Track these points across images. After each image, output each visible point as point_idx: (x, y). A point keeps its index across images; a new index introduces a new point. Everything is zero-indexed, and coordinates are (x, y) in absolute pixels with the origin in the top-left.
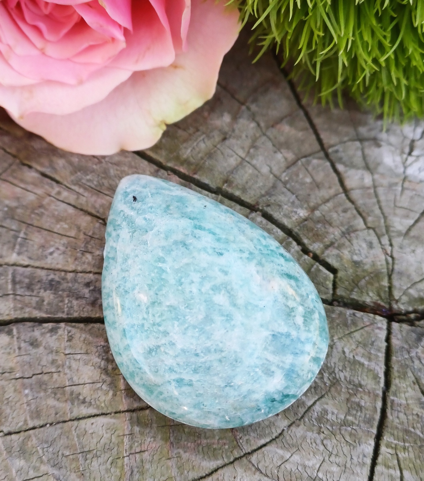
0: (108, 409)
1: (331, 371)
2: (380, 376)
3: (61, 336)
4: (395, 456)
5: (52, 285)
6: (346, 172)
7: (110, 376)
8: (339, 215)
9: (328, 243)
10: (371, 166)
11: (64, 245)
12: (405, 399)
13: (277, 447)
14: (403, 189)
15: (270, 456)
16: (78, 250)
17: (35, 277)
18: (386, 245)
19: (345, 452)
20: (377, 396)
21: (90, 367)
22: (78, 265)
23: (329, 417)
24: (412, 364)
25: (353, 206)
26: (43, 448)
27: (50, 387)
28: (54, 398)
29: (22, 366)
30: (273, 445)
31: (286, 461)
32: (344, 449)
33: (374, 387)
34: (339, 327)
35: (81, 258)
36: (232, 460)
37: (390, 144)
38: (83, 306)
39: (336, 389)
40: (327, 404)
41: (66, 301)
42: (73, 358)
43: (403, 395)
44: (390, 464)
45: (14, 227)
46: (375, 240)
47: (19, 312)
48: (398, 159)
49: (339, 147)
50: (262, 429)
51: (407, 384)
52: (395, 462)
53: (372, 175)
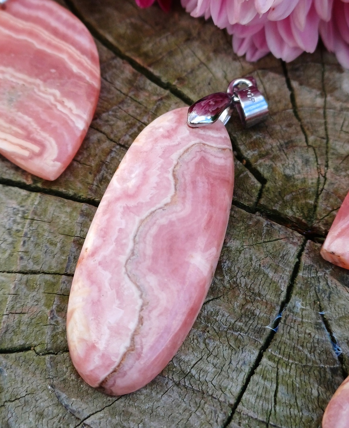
1: (233, 275)
2: (282, 289)
4: (276, 369)
6: (299, 90)
7: (11, 237)
8: (282, 128)
9: (264, 153)
10: (327, 88)
12: (301, 316)
18: (322, 164)
19: (226, 355)
23: (219, 318)
24: (317, 284)
25: (300, 123)
32: (225, 352)
33: (273, 298)
39: (234, 293)
49: (300, 66)
51: (308, 302)
52: (274, 375)
53: (326, 97)
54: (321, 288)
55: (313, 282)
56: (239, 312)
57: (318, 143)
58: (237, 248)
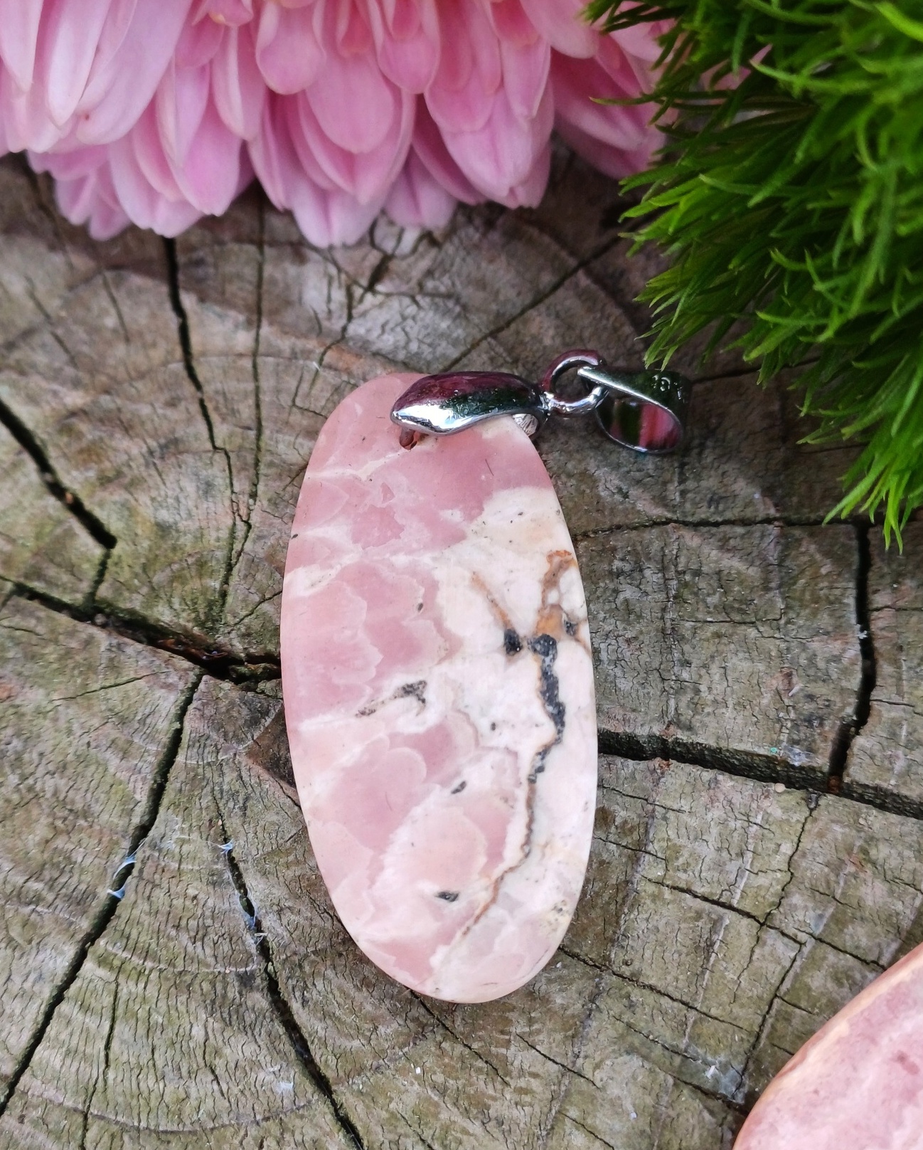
1: (27, 771)
2: (138, 797)
4: (113, 986)
8: (155, 410)
9: (111, 474)
10: (265, 305)
12: (177, 857)
14: (321, 366)
18: (241, 493)
24: (217, 779)
25: (199, 395)
33: (116, 821)
34: (76, 672)
37: (330, 259)
39: (28, 812)
44: (93, 1004)
46: (221, 480)
48: (339, 296)
49: (208, 254)
51: (194, 824)
52: (108, 999)
53: (259, 327)
54: (225, 787)
55: (208, 775)
56: (39, 857)
57: (238, 441)
58: (39, 707)
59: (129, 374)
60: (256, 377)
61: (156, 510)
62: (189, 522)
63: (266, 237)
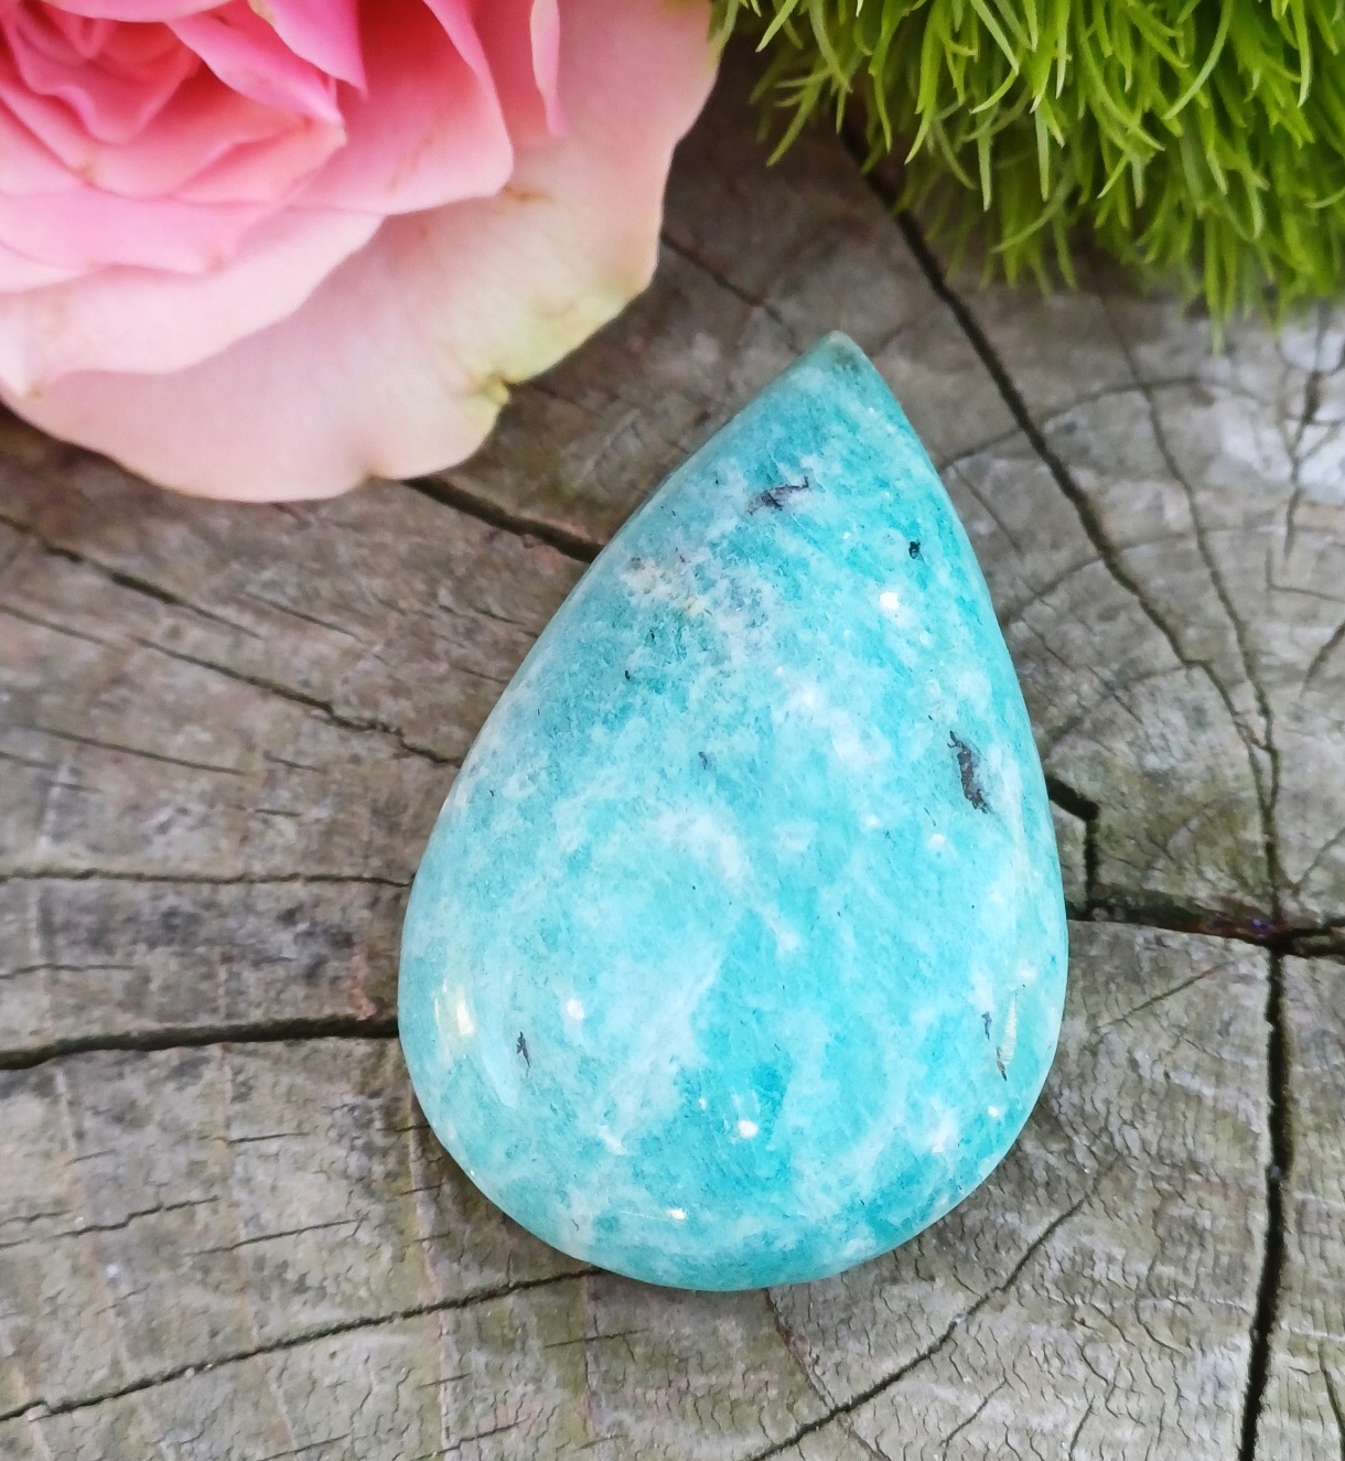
0: (380, 1305)
1: (1095, 1126)
2: (1255, 1128)
3: (212, 1085)
4: (1322, 1379)
5: (173, 929)
6: (1102, 491)
7: (379, 1200)
8: (1089, 629)
10: (1185, 465)
11: (202, 797)
12: (1340, 1195)
13: (936, 1381)
14: (1292, 529)
15: (915, 1410)
16: (250, 810)
17: (117, 906)
18: (1247, 712)
19: (1158, 1378)
20: (1251, 1193)
21: (310, 1177)
22: (252, 857)
23: (1100, 1271)
25: (1136, 598)
26: (180, 1445)
27: (188, 1251)
28: (203, 1283)
29: (93, 1192)
30: (922, 1376)
31: (969, 1421)
32: (1152, 1370)
33: (1238, 1165)
34: (1113, 987)
35: (262, 834)
36: (792, 1432)
37: (1241, 391)
38: (279, 985)
39: (1117, 1180)
40: (1090, 1232)
41: (222, 974)
42: (258, 1149)
43: (1333, 1185)
44: (1305, 1406)
45: (36, 754)
46: (1213, 701)
47: (70, 1021)
48: (1271, 437)
49: (1078, 416)
50: (885, 1326)
52: (1322, 1396)
53: (1191, 491)
56: (1152, 1234)
59: (1032, 590)
60: (1208, 558)
61: (1140, 758)
62: (1190, 764)
63: (1145, 378)
